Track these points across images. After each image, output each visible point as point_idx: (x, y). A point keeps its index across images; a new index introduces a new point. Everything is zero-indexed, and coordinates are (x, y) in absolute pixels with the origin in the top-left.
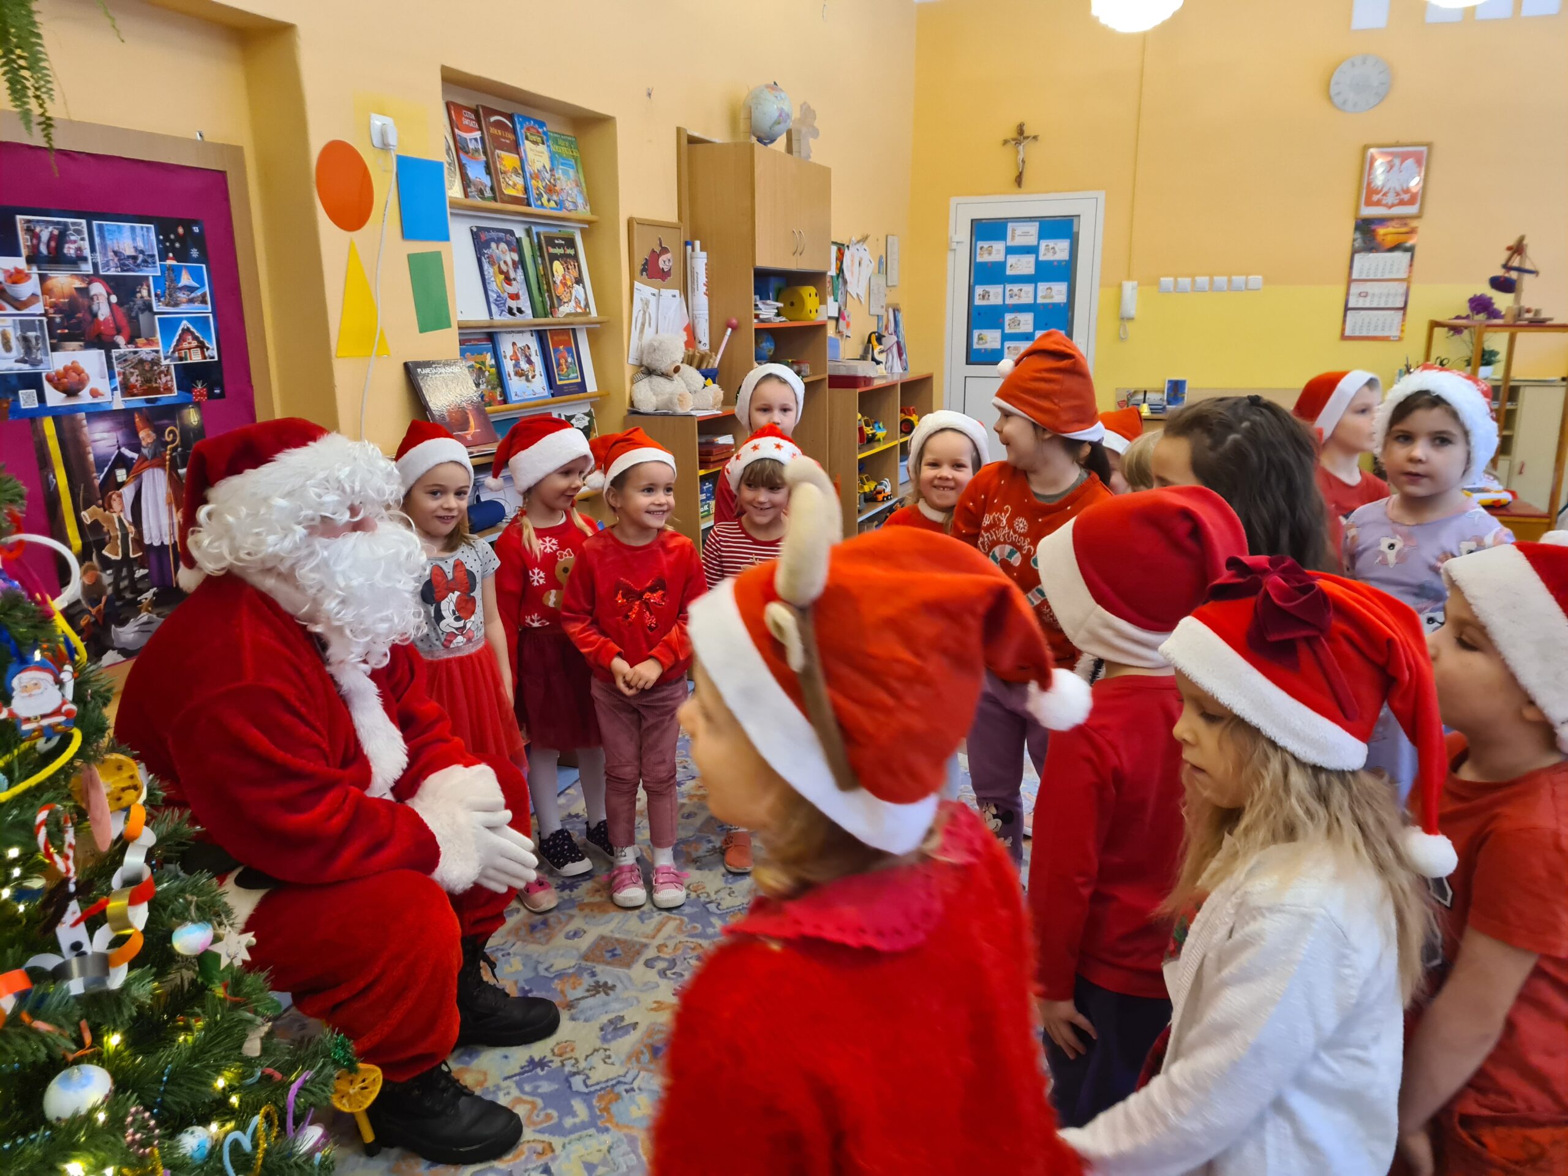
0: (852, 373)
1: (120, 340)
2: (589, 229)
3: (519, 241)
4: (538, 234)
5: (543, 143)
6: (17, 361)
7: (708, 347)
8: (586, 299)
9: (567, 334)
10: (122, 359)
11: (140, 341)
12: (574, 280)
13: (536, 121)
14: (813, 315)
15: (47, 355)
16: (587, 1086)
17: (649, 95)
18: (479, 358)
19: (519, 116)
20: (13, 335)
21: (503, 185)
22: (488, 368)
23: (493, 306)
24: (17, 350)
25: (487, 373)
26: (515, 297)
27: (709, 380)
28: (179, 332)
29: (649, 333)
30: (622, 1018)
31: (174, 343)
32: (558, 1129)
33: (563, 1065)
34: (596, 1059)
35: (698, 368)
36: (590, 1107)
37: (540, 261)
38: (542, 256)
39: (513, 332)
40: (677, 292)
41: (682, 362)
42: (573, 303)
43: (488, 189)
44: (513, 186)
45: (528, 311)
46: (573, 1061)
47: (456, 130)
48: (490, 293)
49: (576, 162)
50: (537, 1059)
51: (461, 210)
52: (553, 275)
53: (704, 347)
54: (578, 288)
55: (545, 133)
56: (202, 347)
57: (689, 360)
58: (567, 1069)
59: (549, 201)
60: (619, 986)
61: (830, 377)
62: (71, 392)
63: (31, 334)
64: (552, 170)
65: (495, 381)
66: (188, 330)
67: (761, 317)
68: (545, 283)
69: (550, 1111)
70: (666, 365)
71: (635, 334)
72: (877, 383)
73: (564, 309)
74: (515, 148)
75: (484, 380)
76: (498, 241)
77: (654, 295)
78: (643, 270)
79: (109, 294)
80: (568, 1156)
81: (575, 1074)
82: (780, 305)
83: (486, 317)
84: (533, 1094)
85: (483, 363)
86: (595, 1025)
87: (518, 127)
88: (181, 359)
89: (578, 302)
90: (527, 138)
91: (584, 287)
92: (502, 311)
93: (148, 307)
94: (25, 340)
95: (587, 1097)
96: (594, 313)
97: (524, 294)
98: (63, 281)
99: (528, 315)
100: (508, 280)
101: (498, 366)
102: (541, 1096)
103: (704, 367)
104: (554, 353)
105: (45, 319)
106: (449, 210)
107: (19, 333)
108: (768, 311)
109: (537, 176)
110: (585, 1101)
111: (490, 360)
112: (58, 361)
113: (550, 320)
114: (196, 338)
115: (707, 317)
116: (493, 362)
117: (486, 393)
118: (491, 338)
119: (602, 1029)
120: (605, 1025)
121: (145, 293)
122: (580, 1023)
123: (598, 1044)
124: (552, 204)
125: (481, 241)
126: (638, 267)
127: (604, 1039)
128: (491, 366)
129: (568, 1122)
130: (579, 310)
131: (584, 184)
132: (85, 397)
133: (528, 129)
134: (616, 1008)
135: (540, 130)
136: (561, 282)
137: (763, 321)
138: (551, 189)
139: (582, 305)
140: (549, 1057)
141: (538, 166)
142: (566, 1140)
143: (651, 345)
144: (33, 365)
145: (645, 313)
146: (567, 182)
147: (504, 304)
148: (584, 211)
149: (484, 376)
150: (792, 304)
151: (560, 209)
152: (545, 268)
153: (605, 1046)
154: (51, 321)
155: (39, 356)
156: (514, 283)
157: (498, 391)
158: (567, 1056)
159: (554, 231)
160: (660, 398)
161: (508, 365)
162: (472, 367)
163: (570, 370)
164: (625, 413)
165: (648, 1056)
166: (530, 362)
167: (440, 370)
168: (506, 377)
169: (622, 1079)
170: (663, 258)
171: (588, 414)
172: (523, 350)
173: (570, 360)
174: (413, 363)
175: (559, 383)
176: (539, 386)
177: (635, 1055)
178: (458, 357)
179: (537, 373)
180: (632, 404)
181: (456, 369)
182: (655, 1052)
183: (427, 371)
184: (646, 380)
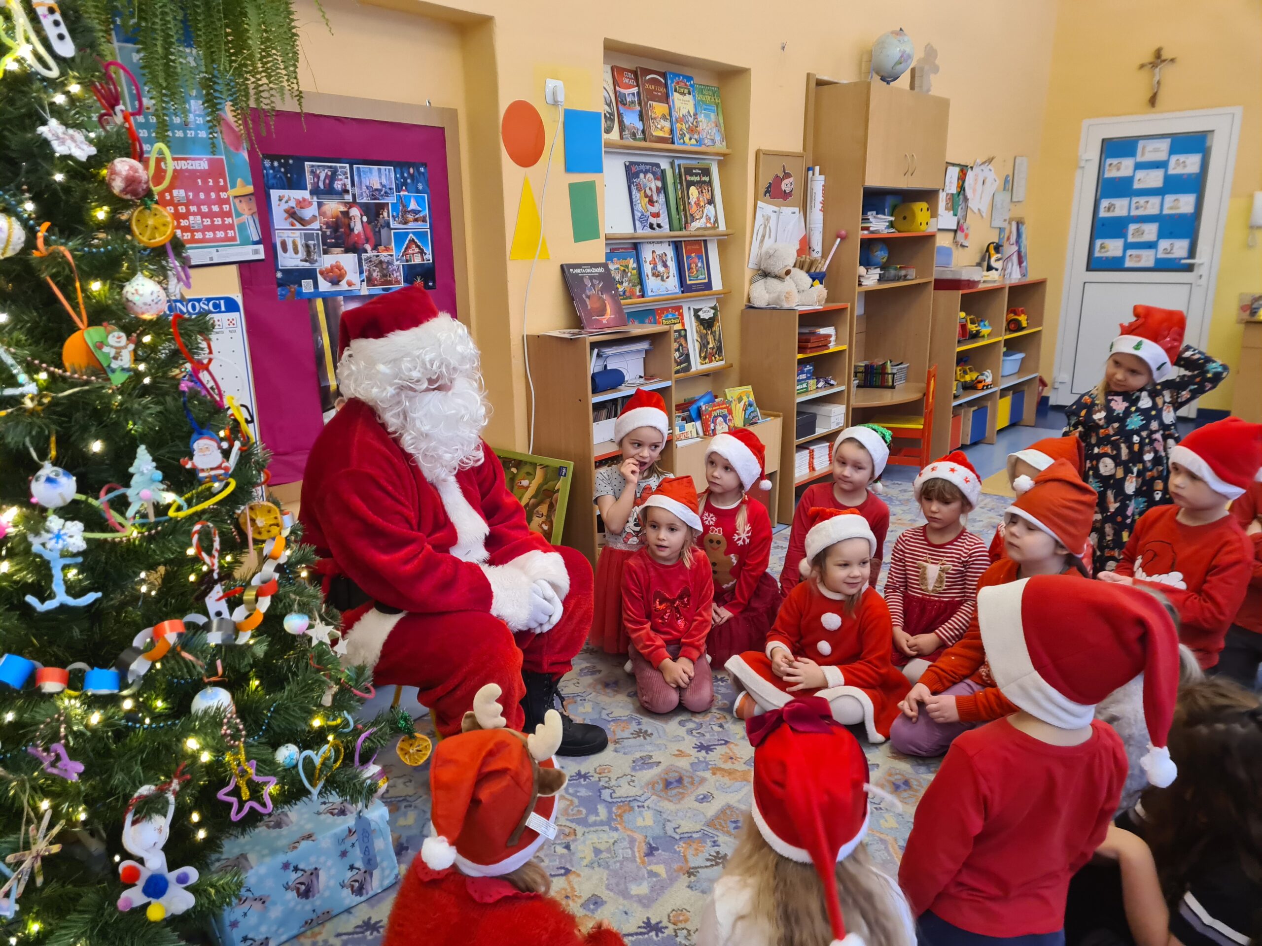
0: (957, 277)
1: (368, 247)
2: (724, 160)
3: (663, 172)
4: (679, 166)
5: (689, 94)
6: (301, 260)
7: (820, 254)
8: (716, 217)
9: (699, 245)
10: (369, 260)
11: (381, 248)
12: (706, 201)
13: (685, 77)
14: (923, 227)
15: (320, 256)
16: (611, 797)
17: (783, 48)
18: (624, 262)
19: (671, 73)
20: (300, 243)
21: (652, 128)
22: (631, 270)
23: (637, 223)
24: (302, 254)
25: (629, 274)
26: (657, 215)
27: (817, 282)
28: (407, 242)
29: (768, 243)
30: (651, 757)
31: (403, 250)
32: (583, 822)
33: (600, 780)
34: (623, 782)
35: (808, 272)
36: (610, 812)
37: (679, 187)
38: (681, 183)
39: (653, 242)
40: (796, 210)
41: (794, 266)
42: (704, 220)
43: (640, 132)
44: (660, 129)
45: (667, 226)
46: (607, 779)
47: (617, 88)
48: (636, 212)
49: (717, 107)
50: (583, 773)
51: (613, 149)
52: (689, 198)
53: (817, 254)
54: (711, 208)
55: (691, 86)
56: (422, 252)
57: (800, 265)
58: (601, 783)
59: (690, 139)
60: (655, 734)
61: (936, 280)
62: (335, 282)
63: (311, 243)
64: (695, 114)
65: (636, 280)
66: (413, 240)
67: (871, 229)
68: (683, 203)
69: (581, 809)
70: (779, 269)
71: (756, 244)
72: (981, 287)
73: (696, 225)
74: (666, 99)
76: (646, 172)
77: (775, 212)
78: (767, 192)
79: (362, 216)
80: (584, 842)
81: (606, 788)
82: (892, 219)
83: (632, 231)
84: (574, 795)
85: (627, 267)
86: (630, 758)
87: (669, 82)
88: (407, 261)
89: (708, 219)
90: (676, 91)
91: (715, 207)
92: (645, 226)
93: (388, 225)
94: (307, 246)
95: (609, 805)
96: (722, 227)
97: (663, 213)
98: (333, 207)
99: (666, 229)
100: (651, 202)
101: (639, 269)
102: (578, 797)
103: (813, 270)
104: (688, 257)
105: (320, 233)
106: (603, 149)
107: (303, 241)
108: (880, 224)
109: (682, 119)
110: (607, 807)
111: (632, 264)
112: (327, 261)
113: (684, 233)
114: (418, 246)
115: (821, 230)
116: (635, 265)
117: (628, 290)
118: (636, 247)
119: (634, 762)
120: (637, 759)
121: (385, 214)
122: (621, 754)
123: (628, 771)
124: (693, 141)
125: (632, 173)
126: (762, 190)
127: (634, 769)
128: (633, 269)
129: (592, 819)
130: (709, 225)
131: (722, 125)
132: (343, 286)
133: (677, 83)
134: (648, 749)
135: (688, 84)
136: (695, 203)
137: (872, 232)
138: (693, 130)
139: (712, 221)
140: (592, 773)
141: (683, 112)
142: (587, 830)
143: (767, 253)
144: (311, 263)
145: (765, 227)
146: (708, 125)
148: (720, 146)
149: (627, 276)
150: (905, 218)
151: (700, 146)
152: (683, 192)
153: (633, 774)
154: (324, 233)
155: (316, 257)
156: (656, 204)
157: (638, 288)
158: (604, 775)
159: (693, 163)
160: (772, 296)
161: (647, 269)
162: (617, 269)
163: (699, 273)
164: (744, 307)
165: (661, 786)
166: (665, 265)
167: (588, 271)
168: (644, 277)
169: (638, 798)
170: (786, 181)
171: (714, 308)
172: (661, 257)
173: (699, 265)
174: (567, 265)
175: (689, 282)
176: (672, 283)
177: (652, 784)
178: (604, 261)
179: (671, 274)
180: (749, 300)
181: (601, 270)
182: (668, 784)
183: (578, 271)
184: (762, 281)
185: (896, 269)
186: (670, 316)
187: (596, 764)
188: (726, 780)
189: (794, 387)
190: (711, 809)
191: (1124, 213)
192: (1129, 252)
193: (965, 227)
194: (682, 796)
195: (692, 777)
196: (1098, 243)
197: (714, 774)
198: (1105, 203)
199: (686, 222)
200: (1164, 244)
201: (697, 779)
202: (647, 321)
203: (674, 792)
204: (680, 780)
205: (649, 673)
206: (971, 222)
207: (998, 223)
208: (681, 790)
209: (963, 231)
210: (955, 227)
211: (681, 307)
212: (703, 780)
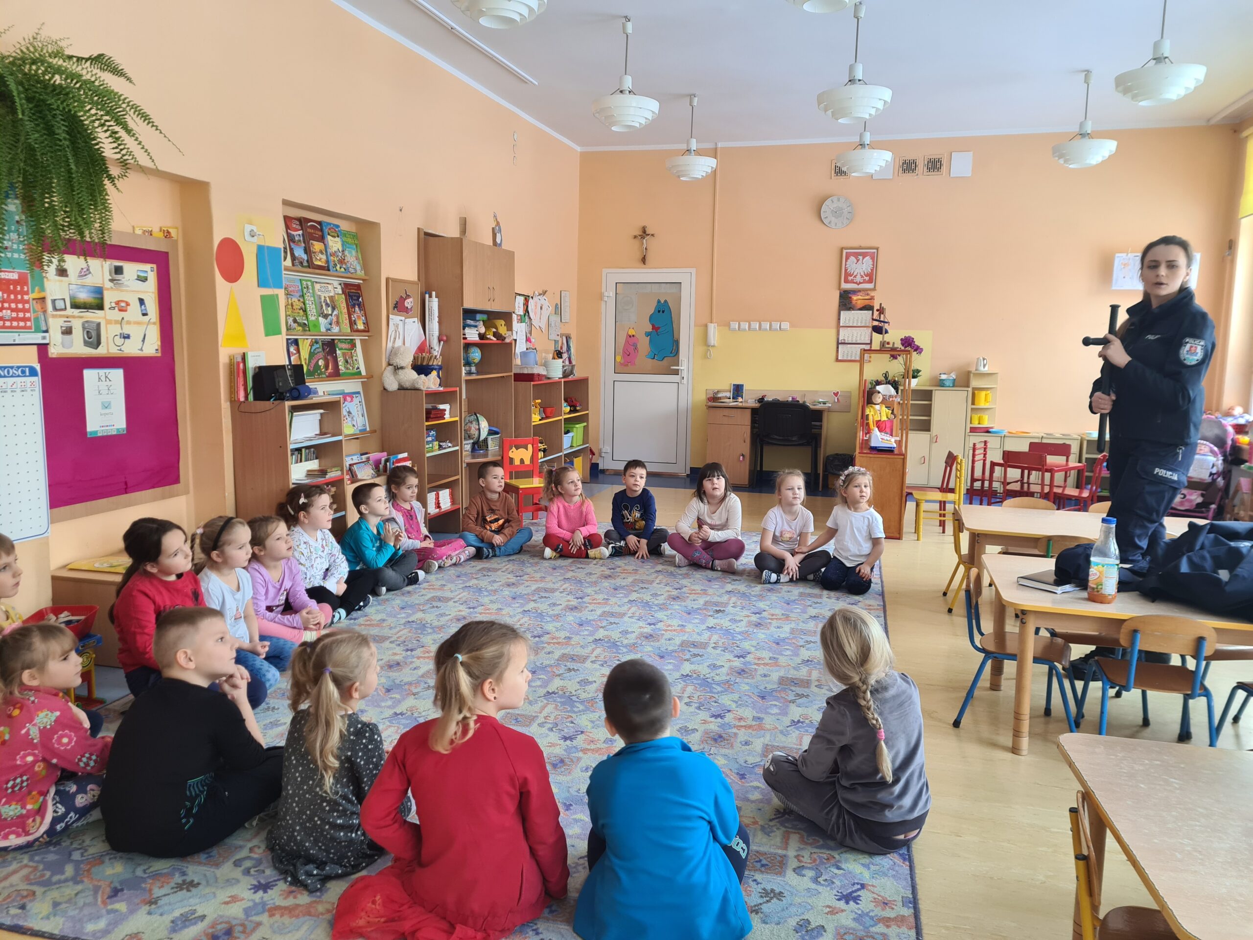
0: (531, 372)
5: (338, 237)
13: (334, 225)
17: (401, 210)
19: (325, 222)
21: (314, 259)
40: (418, 321)
43: (306, 262)
44: (320, 260)
47: (288, 231)
49: (357, 247)
55: (339, 231)
59: (340, 268)
61: (515, 375)
64: (343, 251)
74: (322, 239)
77: (402, 321)
78: (394, 308)
87: (324, 228)
90: (328, 235)
109: (334, 254)
124: (343, 270)
126: (391, 306)
131: (361, 259)
133: (329, 229)
138: (342, 261)
141: (335, 249)
143: (396, 350)
145: (396, 331)
146: (351, 258)
148: (360, 274)
151: (347, 273)
164: (382, 389)
170: (409, 300)
189: (424, 446)
207: (554, 336)
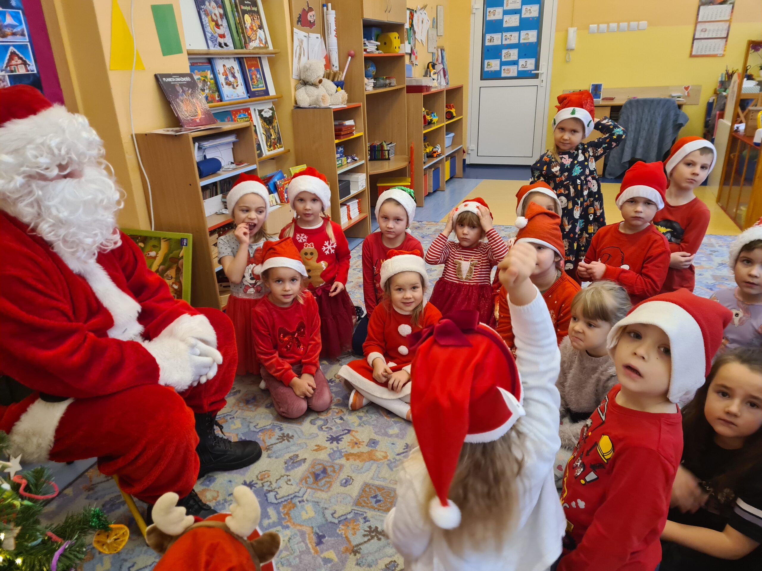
0: (419, 84)
7: (338, 68)
9: (256, 60)
12: (257, 27)
14: (397, 50)
18: (204, 74)
22: (209, 80)
23: (209, 41)
25: (209, 83)
26: (222, 36)
30: (297, 456)
31: (6, 61)
33: (263, 486)
34: (282, 482)
36: (278, 513)
37: (236, 14)
38: (238, 11)
39: (223, 58)
40: (319, 36)
45: (231, 45)
48: (207, 33)
52: (245, 23)
53: (336, 68)
54: (260, 33)
56: (25, 64)
58: (266, 488)
60: (296, 436)
61: (407, 87)
65: (215, 89)
66: (14, 52)
67: (368, 50)
68: (241, 29)
71: (295, 61)
72: (433, 90)
75: (207, 87)
77: (306, 37)
78: (298, 21)
81: (270, 491)
82: (379, 43)
83: (206, 48)
85: (206, 77)
86: (282, 460)
89: (261, 41)
92: (215, 45)
95: (276, 506)
97: (228, 35)
99: (231, 47)
101: (215, 78)
103: (336, 80)
104: (249, 71)
108: (372, 47)
110: (275, 508)
111: (210, 75)
114: (20, 58)
115: (335, 49)
116: (212, 76)
117: (209, 95)
118: (210, 61)
119: (286, 463)
120: (287, 460)
122: (273, 460)
123: (283, 472)
127: (287, 469)
128: (211, 79)
129: (266, 522)
134: (294, 450)
136: (250, 28)
137: (369, 53)
140: (255, 481)
145: (301, 48)
147: (216, 40)
149: (207, 85)
150: (385, 43)
152: (239, 18)
153: (288, 474)
157: (216, 95)
158: (266, 480)
161: (221, 79)
162: (199, 79)
163: (259, 83)
164: (292, 108)
165: (311, 480)
166: (234, 77)
167: (178, 79)
168: (220, 86)
169: (297, 494)
170: (310, 14)
171: (271, 109)
172: (230, 70)
173: (258, 76)
174: (160, 75)
175: (253, 90)
176: (241, 91)
177: (304, 479)
178: (188, 71)
179: (239, 83)
180: (296, 102)
181: (188, 79)
182: (316, 477)
183: (169, 80)
184: (303, 88)
185: (383, 79)
186: (242, 116)
187: (257, 473)
188: (358, 462)
189: (335, 163)
190: (355, 490)
191: (499, 43)
192: (503, 67)
193: (415, 52)
194: (330, 484)
195: (332, 466)
196: (486, 62)
197: (348, 459)
198: (488, 37)
199: (245, 43)
200: (522, 62)
201: (337, 467)
202: (226, 120)
203: (323, 482)
204: (324, 471)
205: (283, 390)
206: (418, 49)
207: (432, 50)
208: (327, 480)
209: (414, 55)
210: (410, 52)
211: (249, 109)
212: (341, 467)
